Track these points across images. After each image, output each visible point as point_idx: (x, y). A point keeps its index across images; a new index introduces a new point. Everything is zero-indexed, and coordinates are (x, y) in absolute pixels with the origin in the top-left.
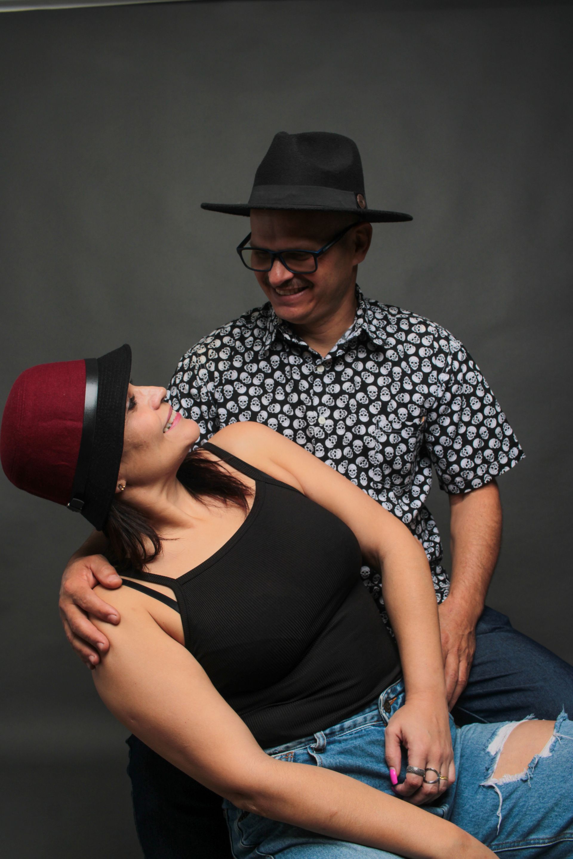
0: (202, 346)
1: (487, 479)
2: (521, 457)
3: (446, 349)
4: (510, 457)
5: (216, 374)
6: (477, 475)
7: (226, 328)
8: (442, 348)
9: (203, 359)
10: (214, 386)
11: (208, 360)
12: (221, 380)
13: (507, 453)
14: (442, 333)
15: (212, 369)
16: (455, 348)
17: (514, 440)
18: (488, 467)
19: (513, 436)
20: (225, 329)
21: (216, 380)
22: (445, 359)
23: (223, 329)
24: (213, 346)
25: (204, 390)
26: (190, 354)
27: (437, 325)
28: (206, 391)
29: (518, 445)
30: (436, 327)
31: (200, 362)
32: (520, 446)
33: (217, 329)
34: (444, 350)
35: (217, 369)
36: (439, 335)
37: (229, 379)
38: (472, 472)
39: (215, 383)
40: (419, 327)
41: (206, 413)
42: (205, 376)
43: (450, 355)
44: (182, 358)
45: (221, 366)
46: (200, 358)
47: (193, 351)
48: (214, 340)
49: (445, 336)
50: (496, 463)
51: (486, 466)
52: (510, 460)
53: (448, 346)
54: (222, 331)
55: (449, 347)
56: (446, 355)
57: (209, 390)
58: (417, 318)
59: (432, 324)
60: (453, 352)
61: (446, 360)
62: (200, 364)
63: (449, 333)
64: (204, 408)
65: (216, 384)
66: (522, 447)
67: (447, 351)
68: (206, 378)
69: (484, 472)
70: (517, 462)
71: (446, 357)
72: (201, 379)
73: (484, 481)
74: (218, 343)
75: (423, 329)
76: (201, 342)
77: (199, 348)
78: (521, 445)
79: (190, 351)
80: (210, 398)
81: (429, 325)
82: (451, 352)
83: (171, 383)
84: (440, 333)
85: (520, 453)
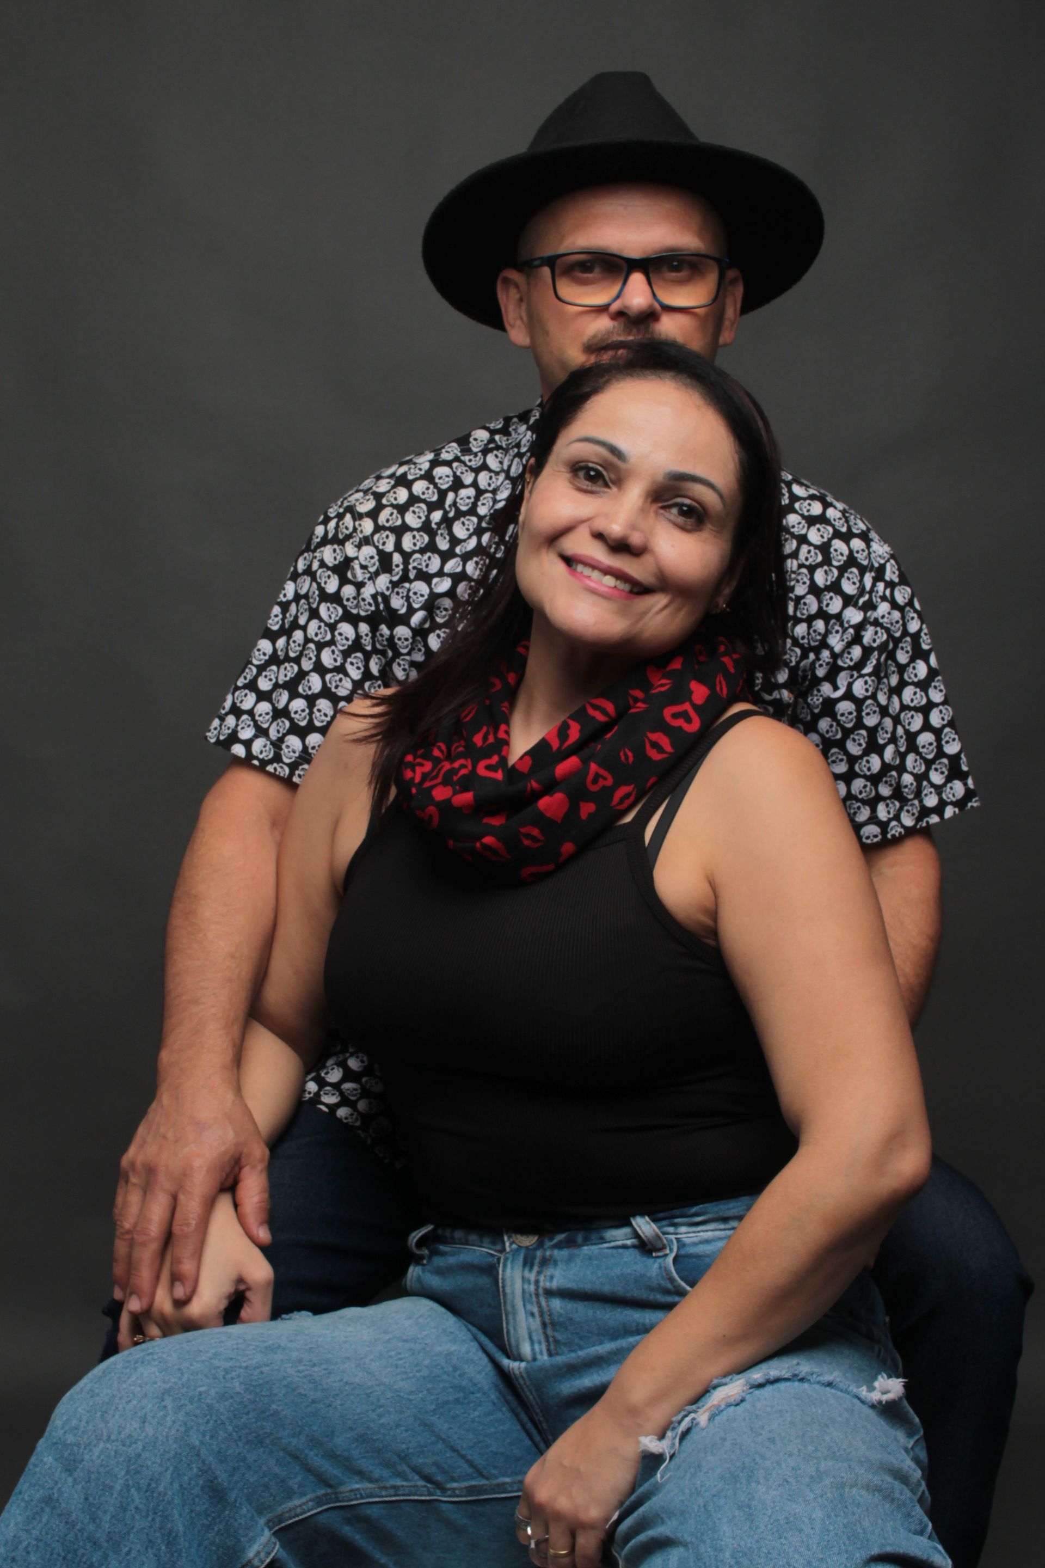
0: (367, 497)
1: (893, 832)
2: (970, 804)
3: (862, 558)
4: (944, 797)
5: (397, 558)
6: (877, 817)
7: (420, 464)
8: (856, 555)
9: (367, 526)
10: (391, 582)
11: (378, 529)
12: (406, 571)
13: (939, 789)
14: (855, 524)
15: (389, 547)
16: (880, 556)
17: (960, 766)
18: (901, 809)
19: (961, 758)
20: (419, 466)
21: (397, 570)
22: (859, 578)
23: (413, 466)
24: (392, 500)
25: (368, 591)
26: (341, 510)
27: (847, 508)
28: (373, 592)
29: (966, 778)
30: (844, 512)
31: (362, 532)
32: (970, 782)
33: (401, 464)
34: (859, 560)
35: (398, 547)
36: (849, 528)
37: (425, 570)
38: (867, 808)
39: (392, 576)
40: (809, 505)
41: (368, 638)
42: (373, 561)
43: (870, 571)
44: (322, 518)
45: (408, 543)
46: (362, 522)
47: (346, 504)
48: (394, 487)
49: (862, 531)
50: (916, 802)
51: (897, 804)
52: (942, 805)
53: (867, 552)
54: (412, 471)
55: (869, 553)
56: (863, 570)
57: (379, 590)
58: (807, 487)
59: (835, 503)
60: (876, 565)
61: (861, 581)
62: (361, 536)
63: (870, 526)
64: (364, 628)
65: (395, 579)
66: (975, 784)
67: (865, 563)
68: (374, 564)
69: (891, 816)
70: (957, 810)
71: (862, 575)
72: (364, 567)
73: (887, 833)
74: (402, 495)
75: (816, 508)
76: (365, 488)
77: (361, 501)
78: (973, 779)
79: (339, 503)
80: (382, 607)
81: (831, 505)
82: (872, 565)
83: (296, 567)
84: (851, 523)
85: (969, 795)
